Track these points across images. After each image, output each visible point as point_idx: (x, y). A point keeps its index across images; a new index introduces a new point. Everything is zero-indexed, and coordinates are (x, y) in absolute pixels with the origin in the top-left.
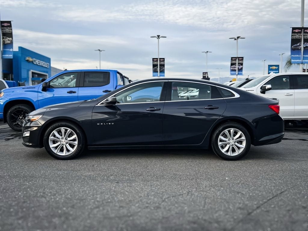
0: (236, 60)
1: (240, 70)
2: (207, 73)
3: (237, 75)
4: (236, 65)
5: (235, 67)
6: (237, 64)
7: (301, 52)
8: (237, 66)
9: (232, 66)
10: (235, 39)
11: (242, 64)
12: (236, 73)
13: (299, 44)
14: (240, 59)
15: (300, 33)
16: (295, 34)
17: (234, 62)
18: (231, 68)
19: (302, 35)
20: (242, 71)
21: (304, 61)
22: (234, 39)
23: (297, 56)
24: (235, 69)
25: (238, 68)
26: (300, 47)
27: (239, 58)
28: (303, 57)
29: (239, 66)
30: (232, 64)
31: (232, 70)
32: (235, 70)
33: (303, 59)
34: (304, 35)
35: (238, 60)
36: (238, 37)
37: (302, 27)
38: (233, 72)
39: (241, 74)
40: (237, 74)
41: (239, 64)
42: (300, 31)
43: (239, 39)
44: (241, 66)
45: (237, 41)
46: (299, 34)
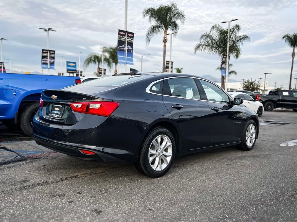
0: (47, 53)
1: (52, 64)
2: (3, 63)
3: (49, 69)
4: (47, 58)
5: (46, 61)
6: (49, 57)
7: (125, 54)
8: (49, 60)
9: (43, 59)
10: (46, 31)
11: (53, 58)
12: (47, 67)
13: (123, 46)
14: (52, 52)
15: (124, 35)
16: (121, 36)
17: (45, 55)
18: (43, 61)
19: (126, 38)
20: (54, 65)
21: (127, 62)
22: (44, 30)
23: (123, 57)
24: (47, 62)
25: (50, 62)
26: (125, 49)
27: (50, 51)
28: (127, 58)
29: (51, 59)
30: (43, 57)
31: (43, 64)
32: (47, 64)
33: (127, 60)
34: (127, 39)
35: (50, 53)
36: (49, 29)
37: (126, 30)
38: (44, 66)
39: (53, 68)
40: (49, 67)
41: (51, 58)
42: (124, 34)
43: (50, 31)
44: (53, 60)
45: (48, 33)
46: (124, 37)
